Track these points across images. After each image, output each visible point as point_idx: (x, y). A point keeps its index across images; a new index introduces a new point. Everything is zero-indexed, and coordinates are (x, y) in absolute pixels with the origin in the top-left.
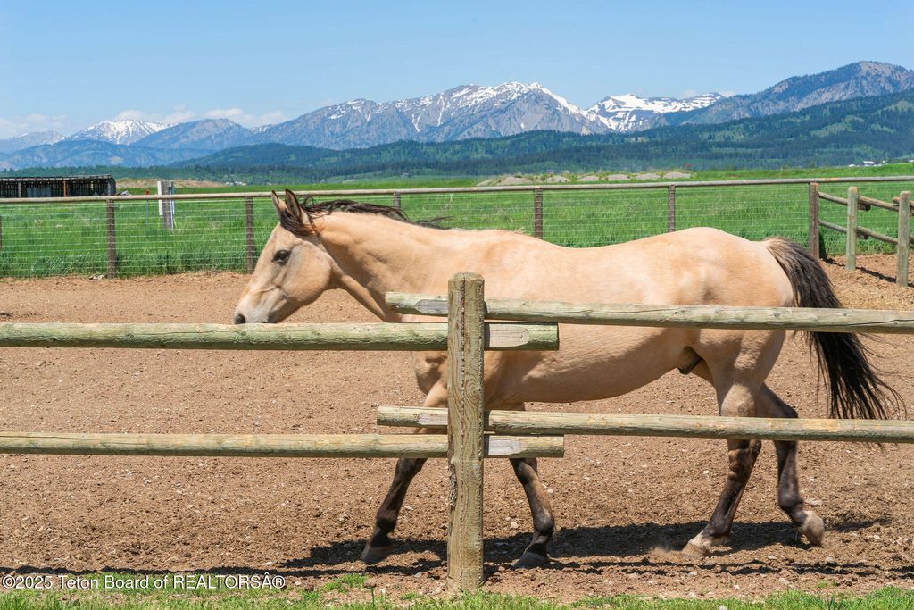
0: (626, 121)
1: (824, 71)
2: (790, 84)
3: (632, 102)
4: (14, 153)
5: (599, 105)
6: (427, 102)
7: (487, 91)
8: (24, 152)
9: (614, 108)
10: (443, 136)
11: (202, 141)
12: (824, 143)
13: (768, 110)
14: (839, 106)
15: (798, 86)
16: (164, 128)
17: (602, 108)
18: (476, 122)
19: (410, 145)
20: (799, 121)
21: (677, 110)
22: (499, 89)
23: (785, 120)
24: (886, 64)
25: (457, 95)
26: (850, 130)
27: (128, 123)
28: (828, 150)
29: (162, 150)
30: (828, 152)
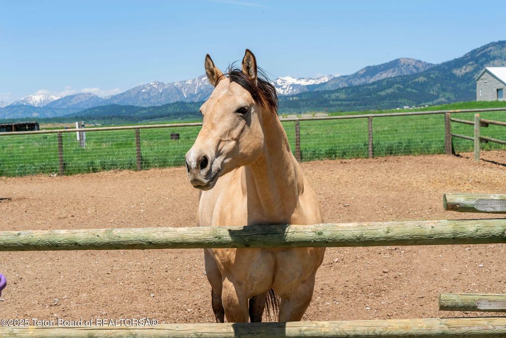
0: (287, 90)
2: (367, 70)
3: (290, 80)
6: (190, 82)
9: (281, 83)
10: (198, 99)
11: (78, 104)
12: (383, 98)
13: (357, 82)
14: (391, 80)
15: (371, 71)
16: (59, 98)
17: (276, 83)
19: (182, 104)
20: (371, 88)
21: (312, 83)
23: (365, 87)
24: (413, 59)
26: (396, 91)
27: (41, 96)
28: (386, 101)
29: (58, 109)
30: (386, 103)
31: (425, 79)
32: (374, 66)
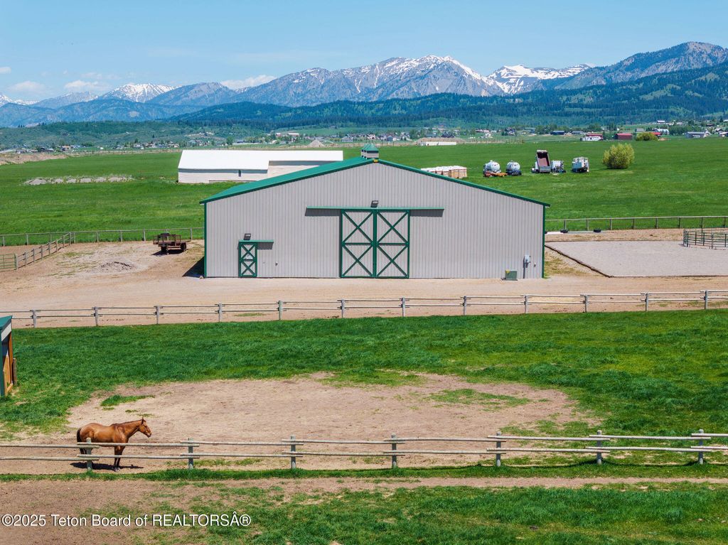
0: (516, 85)
1: (661, 49)
2: (636, 59)
3: (521, 71)
4: (60, 109)
5: (496, 73)
6: (366, 70)
7: (412, 62)
8: (65, 108)
9: (507, 75)
10: (377, 96)
11: (199, 99)
12: (647, 105)
13: (620, 78)
14: (665, 76)
15: (642, 61)
16: (171, 89)
17: (499, 75)
18: (402, 86)
19: (346, 104)
20: (634, 87)
21: (555, 77)
22: (421, 61)
23: (624, 87)
24: (708, 44)
25: (389, 65)
26: (669, 95)
27: (145, 86)
28: (650, 110)
29: (168, 107)
30: (650, 111)
31: (717, 76)
32: (647, 53)
